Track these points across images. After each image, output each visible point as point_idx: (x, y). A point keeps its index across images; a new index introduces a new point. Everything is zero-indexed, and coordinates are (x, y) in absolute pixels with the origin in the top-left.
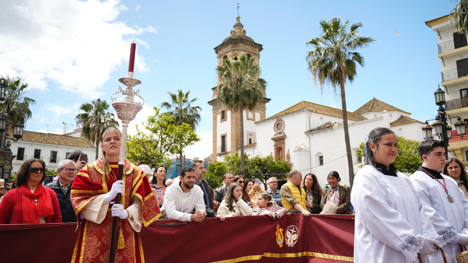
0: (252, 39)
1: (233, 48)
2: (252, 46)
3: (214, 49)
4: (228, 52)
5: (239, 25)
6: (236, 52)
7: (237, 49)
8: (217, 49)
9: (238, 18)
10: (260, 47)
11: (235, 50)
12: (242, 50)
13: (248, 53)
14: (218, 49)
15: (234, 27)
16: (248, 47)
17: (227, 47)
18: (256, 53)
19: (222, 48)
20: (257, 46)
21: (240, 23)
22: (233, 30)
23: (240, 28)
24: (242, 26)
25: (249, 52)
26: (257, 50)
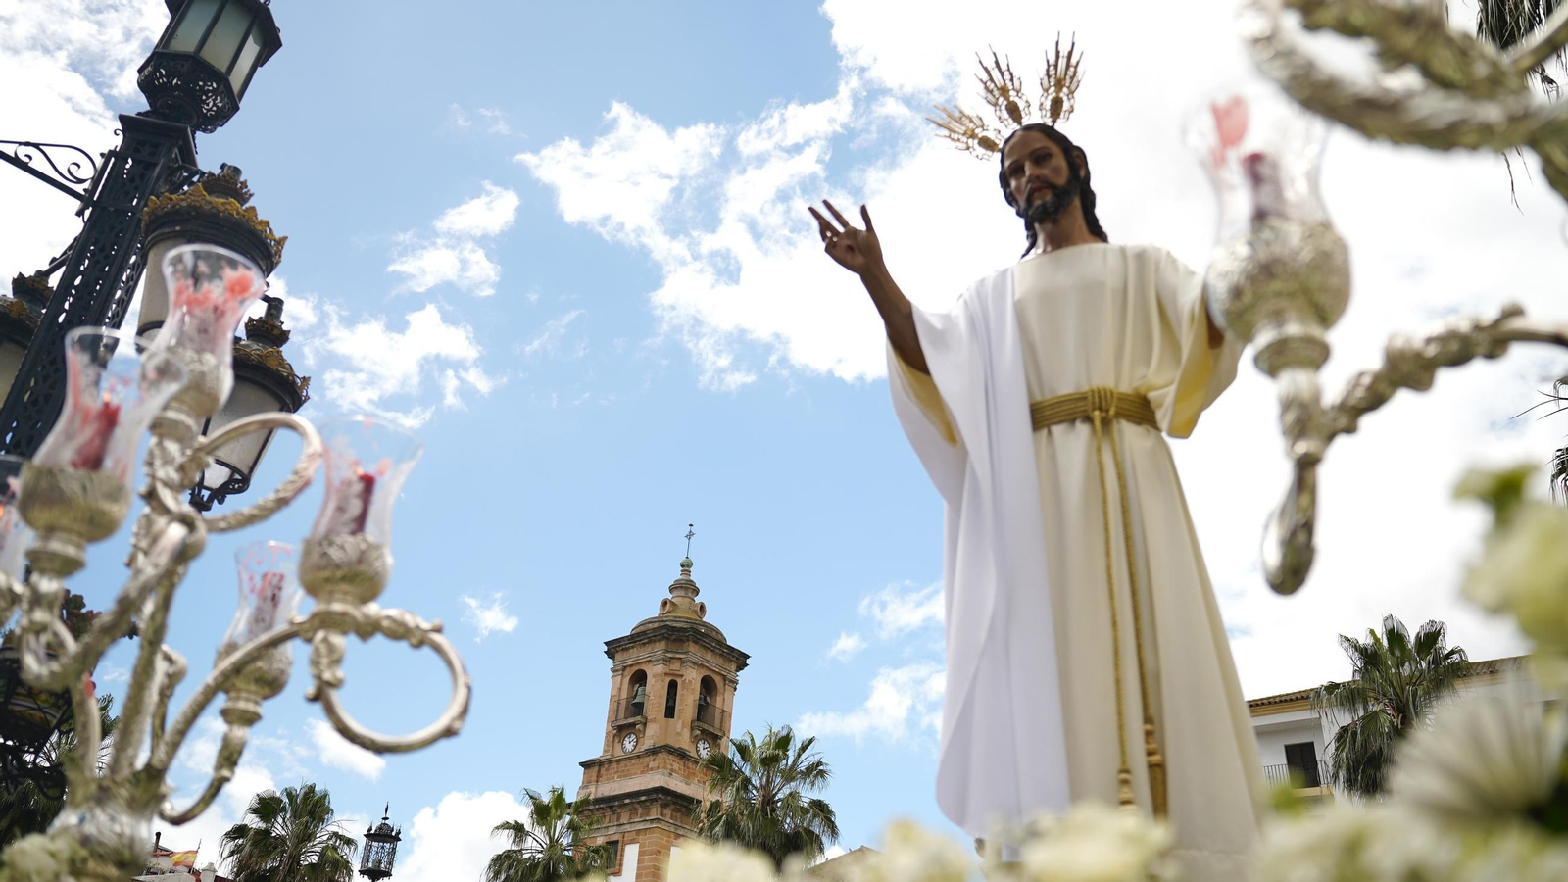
0: (722, 635)
1: (670, 655)
2: (721, 655)
3: (606, 643)
4: (649, 661)
5: (686, 587)
6: (676, 666)
7: (680, 658)
8: (613, 648)
9: (686, 566)
10: (740, 660)
11: (674, 660)
12: (694, 663)
13: (707, 673)
14: (620, 646)
15: (672, 589)
16: (709, 656)
17: (648, 648)
18: (729, 676)
19: (633, 647)
20: (733, 656)
21: (692, 581)
22: (670, 596)
23: (690, 595)
24: (696, 591)
25: (711, 669)
26: (733, 667)
